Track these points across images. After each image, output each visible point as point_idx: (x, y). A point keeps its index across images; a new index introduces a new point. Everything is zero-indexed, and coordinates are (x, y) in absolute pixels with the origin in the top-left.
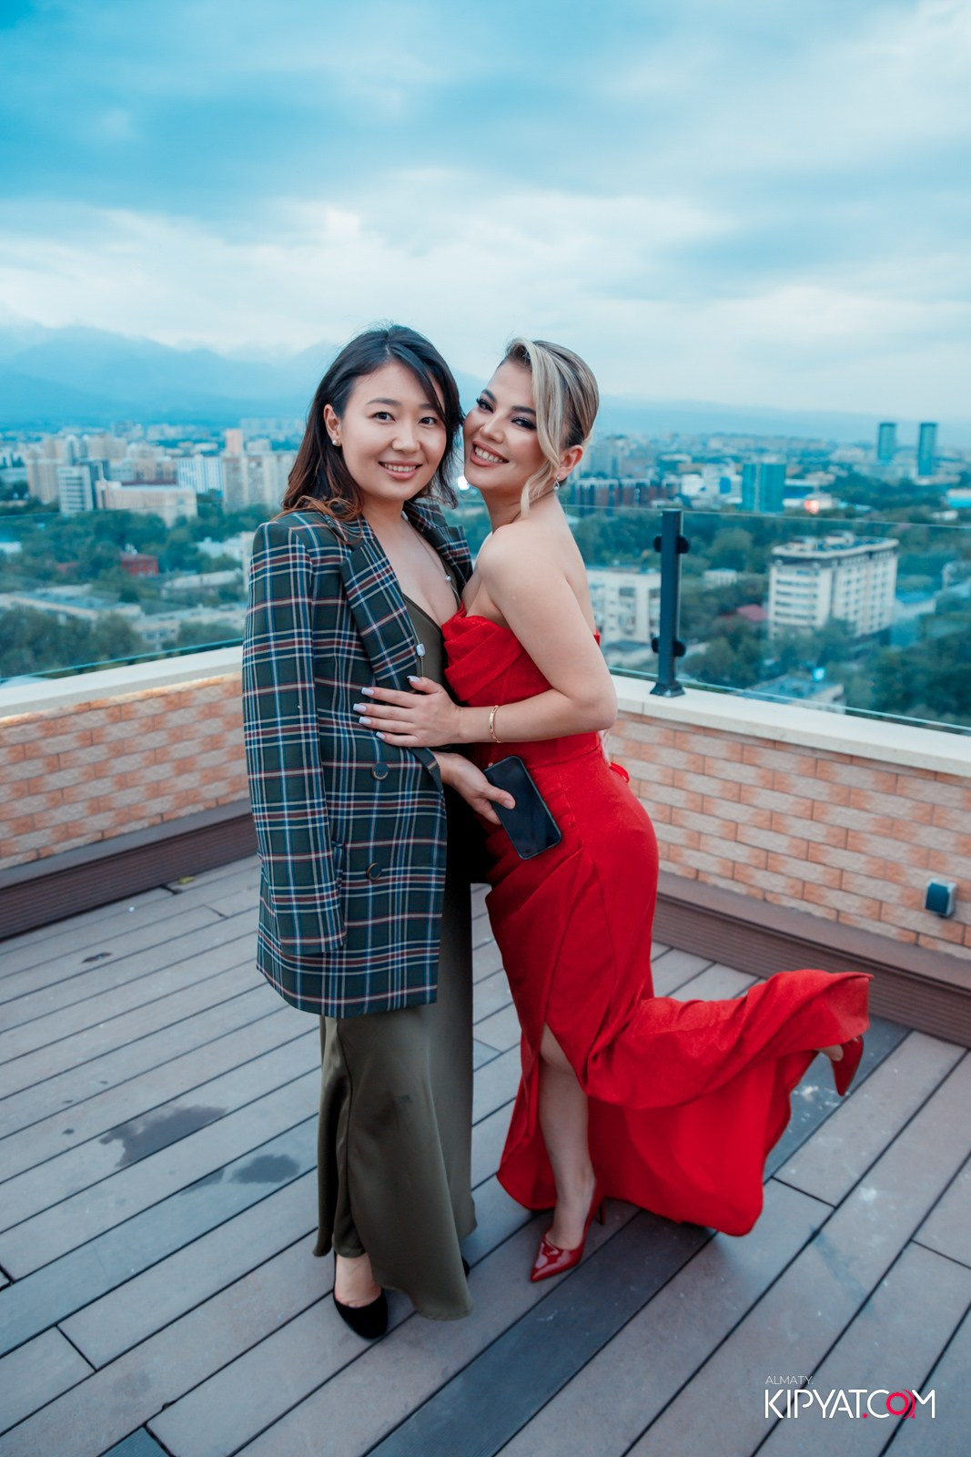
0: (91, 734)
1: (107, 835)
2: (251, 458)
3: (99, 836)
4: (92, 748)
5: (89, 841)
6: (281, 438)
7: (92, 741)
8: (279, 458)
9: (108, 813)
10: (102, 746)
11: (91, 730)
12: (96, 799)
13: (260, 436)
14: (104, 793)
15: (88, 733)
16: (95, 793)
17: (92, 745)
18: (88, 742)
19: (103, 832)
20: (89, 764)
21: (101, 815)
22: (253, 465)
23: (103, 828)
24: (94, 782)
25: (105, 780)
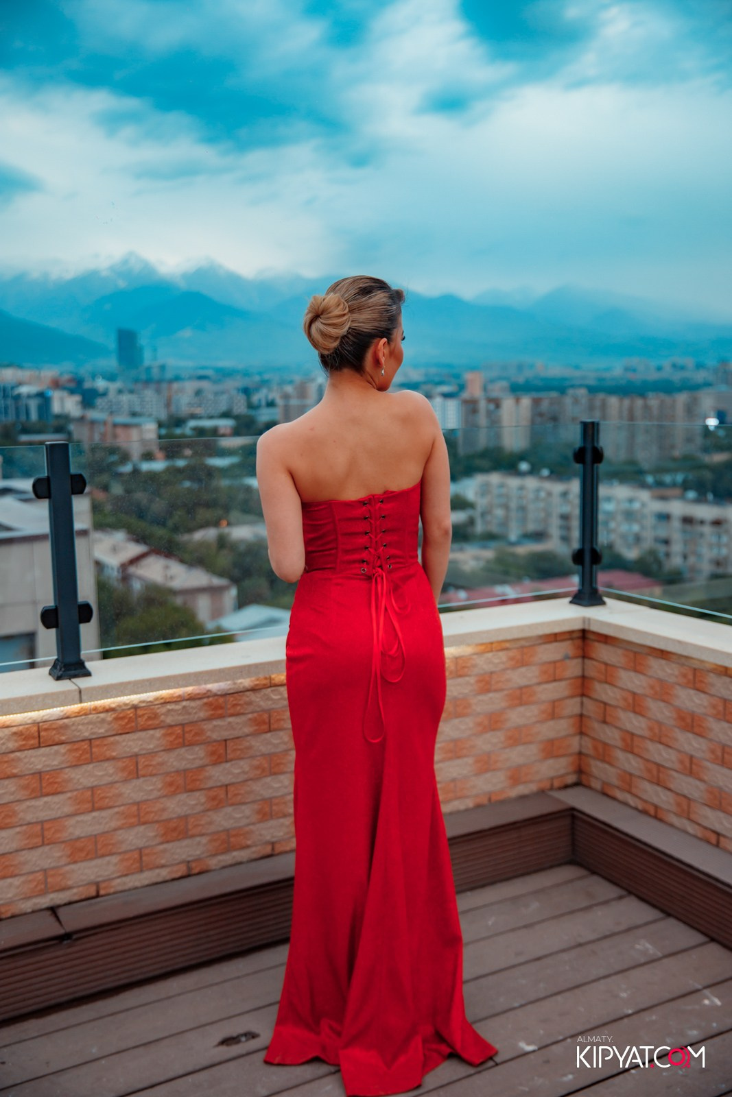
0: (270, 717)
1: (279, 848)
2: (490, 400)
3: (268, 850)
4: (269, 735)
5: (254, 856)
6: (521, 380)
7: (270, 726)
8: (518, 400)
9: (282, 820)
10: (281, 733)
11: (269, 712)
12: (269, 801)
13: (500, 378)
14: (279, 794)
15: (266, 716)
16: (267, 794)
17: (270, 731)
18: (265, 727)
19: (273, 844)
20: (263, 755)
21: (272, 823)
22: (492, 407)
23: (274, 840)
24: (269, 779)
25: (282, 777)
